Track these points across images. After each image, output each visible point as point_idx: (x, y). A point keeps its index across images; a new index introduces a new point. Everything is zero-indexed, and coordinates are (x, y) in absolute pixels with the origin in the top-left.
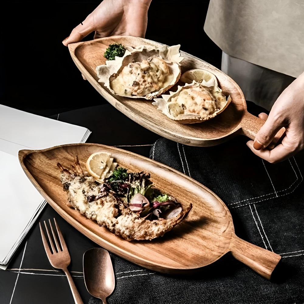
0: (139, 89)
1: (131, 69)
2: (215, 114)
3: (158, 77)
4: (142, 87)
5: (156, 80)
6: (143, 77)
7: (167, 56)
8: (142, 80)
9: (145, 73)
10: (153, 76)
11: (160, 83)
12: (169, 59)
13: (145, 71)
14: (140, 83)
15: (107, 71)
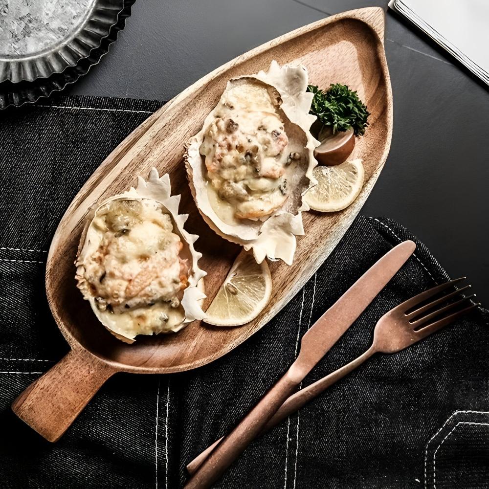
0: (219, 130)
1: (270, 131)
2: (88, 296)
3: (231, 181)
4: (220, 139)
5: (226, 174)
6: (240, 148)
7: (279, 229)
8: (235, 144)
9: (247, 154)
10: (235, 171)
11: (218, 182)
12: (273, 231)
13: (251, 157)
14: (230, 138)
15: (293, 91)
